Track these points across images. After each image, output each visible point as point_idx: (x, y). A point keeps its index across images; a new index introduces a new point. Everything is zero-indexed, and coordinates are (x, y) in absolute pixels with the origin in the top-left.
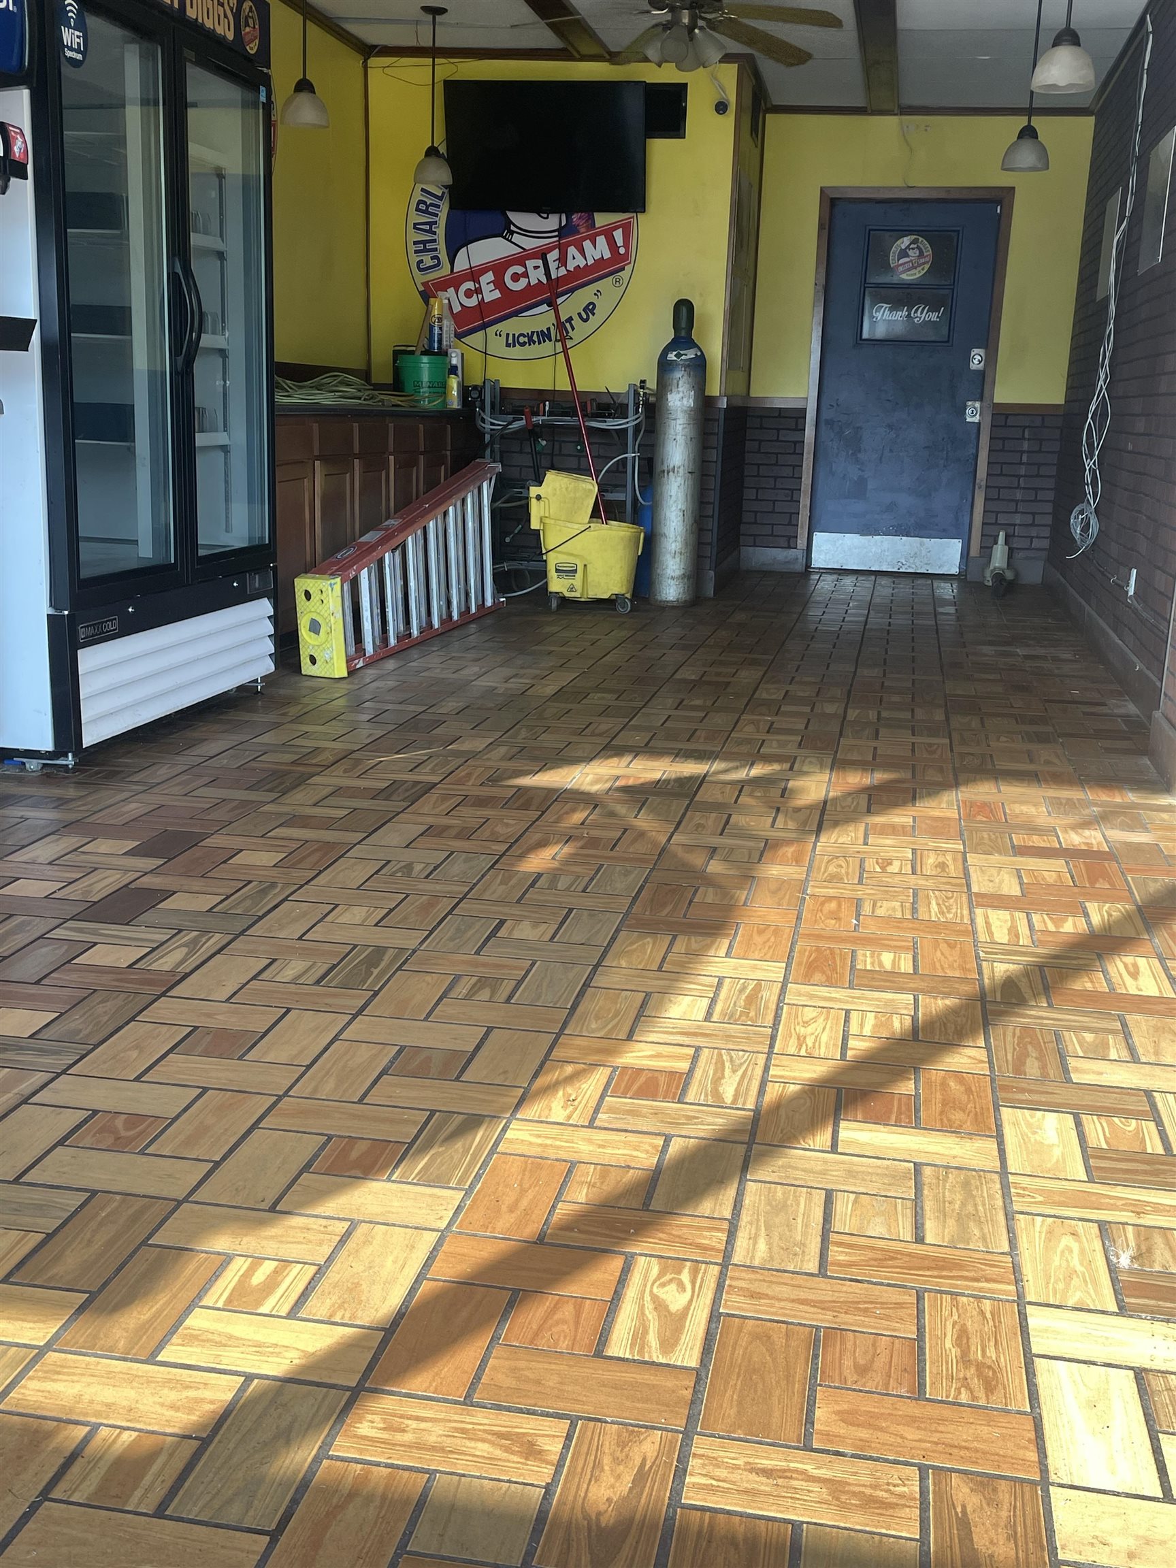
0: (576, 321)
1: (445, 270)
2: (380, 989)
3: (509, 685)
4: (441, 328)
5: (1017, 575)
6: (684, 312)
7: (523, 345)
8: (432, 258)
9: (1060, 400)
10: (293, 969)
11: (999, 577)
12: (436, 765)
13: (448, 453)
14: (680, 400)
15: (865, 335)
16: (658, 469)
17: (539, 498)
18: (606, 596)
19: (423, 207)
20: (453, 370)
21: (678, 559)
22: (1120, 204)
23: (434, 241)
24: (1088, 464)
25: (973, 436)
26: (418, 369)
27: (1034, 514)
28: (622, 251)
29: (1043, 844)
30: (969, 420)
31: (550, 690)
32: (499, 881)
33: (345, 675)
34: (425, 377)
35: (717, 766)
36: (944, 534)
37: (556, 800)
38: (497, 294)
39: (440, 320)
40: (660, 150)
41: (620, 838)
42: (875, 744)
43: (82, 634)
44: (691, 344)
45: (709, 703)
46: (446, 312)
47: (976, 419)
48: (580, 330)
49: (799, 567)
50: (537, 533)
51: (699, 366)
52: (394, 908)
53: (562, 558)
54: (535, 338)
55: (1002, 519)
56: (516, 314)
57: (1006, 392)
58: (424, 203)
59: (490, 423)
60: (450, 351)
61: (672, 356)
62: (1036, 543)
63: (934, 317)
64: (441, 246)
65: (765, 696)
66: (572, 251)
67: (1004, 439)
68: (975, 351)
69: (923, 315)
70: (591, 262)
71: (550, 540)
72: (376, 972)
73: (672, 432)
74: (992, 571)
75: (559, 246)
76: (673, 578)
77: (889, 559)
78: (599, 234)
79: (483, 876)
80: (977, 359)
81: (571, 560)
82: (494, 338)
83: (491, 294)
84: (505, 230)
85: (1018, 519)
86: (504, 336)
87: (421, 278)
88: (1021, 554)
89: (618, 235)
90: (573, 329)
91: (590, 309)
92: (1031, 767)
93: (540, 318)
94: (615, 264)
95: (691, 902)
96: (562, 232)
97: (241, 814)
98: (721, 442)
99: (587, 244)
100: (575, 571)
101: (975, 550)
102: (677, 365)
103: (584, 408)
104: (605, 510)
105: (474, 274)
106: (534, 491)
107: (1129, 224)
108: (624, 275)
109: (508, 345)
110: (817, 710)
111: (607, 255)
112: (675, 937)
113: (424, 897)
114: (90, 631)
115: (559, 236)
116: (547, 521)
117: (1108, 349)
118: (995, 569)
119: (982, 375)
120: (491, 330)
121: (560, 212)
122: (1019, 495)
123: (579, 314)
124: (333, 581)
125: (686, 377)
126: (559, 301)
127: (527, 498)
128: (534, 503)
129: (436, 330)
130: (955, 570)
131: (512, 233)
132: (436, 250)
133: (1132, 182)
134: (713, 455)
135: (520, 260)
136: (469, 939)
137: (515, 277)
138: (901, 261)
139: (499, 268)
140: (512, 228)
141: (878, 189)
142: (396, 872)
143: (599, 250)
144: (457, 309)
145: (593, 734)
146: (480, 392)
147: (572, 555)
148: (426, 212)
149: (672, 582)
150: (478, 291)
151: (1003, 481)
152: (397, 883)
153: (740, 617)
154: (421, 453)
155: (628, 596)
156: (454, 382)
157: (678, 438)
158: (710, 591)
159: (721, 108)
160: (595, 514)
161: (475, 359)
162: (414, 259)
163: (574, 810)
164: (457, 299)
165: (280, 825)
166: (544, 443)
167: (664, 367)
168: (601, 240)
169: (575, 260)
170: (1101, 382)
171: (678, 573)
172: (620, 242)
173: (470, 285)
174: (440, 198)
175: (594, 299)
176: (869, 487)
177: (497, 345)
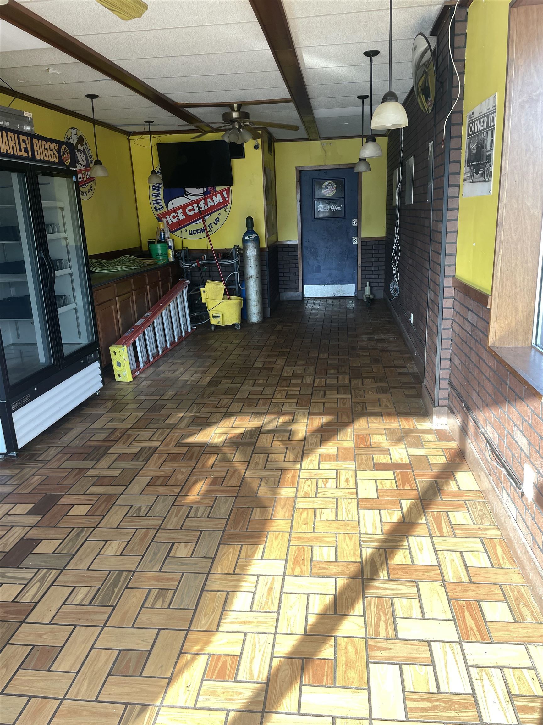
0: (213, 225)
1: (165, 209)
2: (116, 605)
3: (193, 379)
4: (164, 233)
5: (374, 296)
6: (250, 221)
7: (195, 234)
8: (160, 206)
9: (384, 235)
10: (81, 594)
11: (368, 298)
12: (159, 435)
13: (171, 277)
14: (251, 252)
15: (316, 217)
16: (246, 277)
17: (204, 292)
18: (231, 324)
19: (154, 188)
20: (170, 247)
21: (256, 307)
22: (398, 175)
23: (160, 199)
24: (394, 268)
25: (356, 249)
26: (157, 250)
27: (378, 275)
28: (227, 199)
29: (384, 461)
30: (354, 243)
31: (207, 380)
32: (174, 514)
33: (132, 380)
34: (160, 252)
35: (267, 419)
36: (349, 283)
37: (203, 453)
38: (184, 217)
39: (163, 230)
40: (236, 163)
41: (225, 476)
42: (323, 400)
43: (13, 407)
44: (253, 232)
45: (265, 382)
46: (166, 225)
47: (356, 243)
48: (215, 227)
49: (300, 298)
50: (205, 304)
51: (257, 240)
52: (130, 540)
53: (214, 312)
54: (199, 231)
55: (368, 277)
56: (191, 223)
57: (365, 234)
58: (155, 186)
59: (185, 265)
60: (168, 240)
61: (247, 237)
62: (380, 284)
63: (339, 209)
64: (163, 201)
65: (285, 375)
66: (209, 200)
67: (366, 250)
68: (354, 220)
69: (335, 208)
70: (216, 203)
71: (209, 307)
72: (116, 590)
73: (249, 264)
74: (366, 296)
75: (204, 199)
76: (255, 314)
77: (331, 293)
78: (218, 193)
79: (169, 511)
80: (355, 222)
81: (217, 312)
82: (184, 233)
83: (182, 217)
84: (184, 194)
85: (373, 277)
86: (188, 231)
87: (156, 213)
88: (375, 289)
89: (225, 193)
90: (212, 227)
91: (217, 220)
92: (379, 410)
93: (199, 225)
94: (225, 204)
95: (250, 519)
96: (205, 193)
97: (78, 479)
98: (268, 263)
99: (214, 197)
100: (220, 316)
101: (359, 289)
102: (249, 240)
103: (217, 257)
104: (228, 293)
105: (175, 210)
106: (202, 290)
107: (401, 184)
108: (228, 207)
109: (190, 234)
110: (304, 381)
111: (222, 201)
112: (242, 545)
113: (144, 530)
114: (17, 405)
115: (204, 195)
116: (208, 300)
117: (397, 228)
118: (367, 295)
119: (356, 227)
120: (183, 230)
121: (203, 187)
122: (373, 268)
123: (214, 222)
124: (123, 348)
125: (252, 244)
126: (206, 218)
127: (200, 293)
128: (202, 294)
129: (163, 234)
130: (353, 295)
131: (187, 195)
132: (161, 202)
133: (401, 169)
134: (266, 268)
135: (191, 204)
136: (158, 559)
137: (190, 211)
138: (326, 190)
139: (184, 207)
140: (187, 193)
141: (315, 166)
142: (133, 514)
143: (218, 199)
144: (170, 223)
145: (221, 407)
146: (180, 254)
147: (218, 311)
148: (156, 189)
149: (255, 315)
150: (177, 216)
151: (367, 264)
152: (133, 522)
153: (279, 327)
154: (160, 281)
155: (239, 323)
156: (170, 252)
157: (252, 266)
158: (269, 314)
159: (256, 147)
160: (225, 294)
161: (178, 240)
162: (153, 206)
163: (209, 458)
164: (171, 219)
165: (92, 485)
166: (206, 268)
167: (245, 241)
168: (219, 196)
169: (210, 203)
170: (396, 239)
171: (257, 312)
172: (225, 196)
173: (174, 214)
174: (160, 184)
175: (218, 216)
176: (322, 269)
177: (186, 235)
